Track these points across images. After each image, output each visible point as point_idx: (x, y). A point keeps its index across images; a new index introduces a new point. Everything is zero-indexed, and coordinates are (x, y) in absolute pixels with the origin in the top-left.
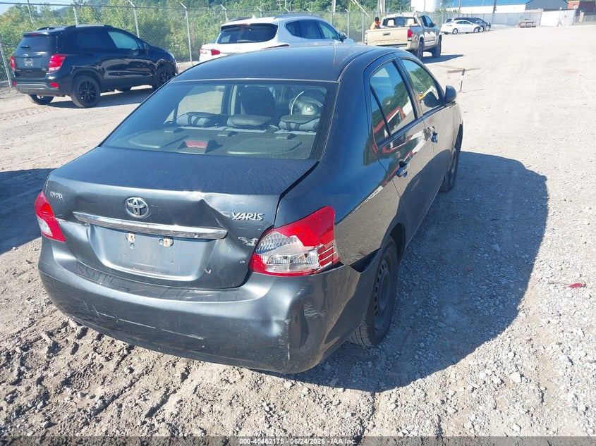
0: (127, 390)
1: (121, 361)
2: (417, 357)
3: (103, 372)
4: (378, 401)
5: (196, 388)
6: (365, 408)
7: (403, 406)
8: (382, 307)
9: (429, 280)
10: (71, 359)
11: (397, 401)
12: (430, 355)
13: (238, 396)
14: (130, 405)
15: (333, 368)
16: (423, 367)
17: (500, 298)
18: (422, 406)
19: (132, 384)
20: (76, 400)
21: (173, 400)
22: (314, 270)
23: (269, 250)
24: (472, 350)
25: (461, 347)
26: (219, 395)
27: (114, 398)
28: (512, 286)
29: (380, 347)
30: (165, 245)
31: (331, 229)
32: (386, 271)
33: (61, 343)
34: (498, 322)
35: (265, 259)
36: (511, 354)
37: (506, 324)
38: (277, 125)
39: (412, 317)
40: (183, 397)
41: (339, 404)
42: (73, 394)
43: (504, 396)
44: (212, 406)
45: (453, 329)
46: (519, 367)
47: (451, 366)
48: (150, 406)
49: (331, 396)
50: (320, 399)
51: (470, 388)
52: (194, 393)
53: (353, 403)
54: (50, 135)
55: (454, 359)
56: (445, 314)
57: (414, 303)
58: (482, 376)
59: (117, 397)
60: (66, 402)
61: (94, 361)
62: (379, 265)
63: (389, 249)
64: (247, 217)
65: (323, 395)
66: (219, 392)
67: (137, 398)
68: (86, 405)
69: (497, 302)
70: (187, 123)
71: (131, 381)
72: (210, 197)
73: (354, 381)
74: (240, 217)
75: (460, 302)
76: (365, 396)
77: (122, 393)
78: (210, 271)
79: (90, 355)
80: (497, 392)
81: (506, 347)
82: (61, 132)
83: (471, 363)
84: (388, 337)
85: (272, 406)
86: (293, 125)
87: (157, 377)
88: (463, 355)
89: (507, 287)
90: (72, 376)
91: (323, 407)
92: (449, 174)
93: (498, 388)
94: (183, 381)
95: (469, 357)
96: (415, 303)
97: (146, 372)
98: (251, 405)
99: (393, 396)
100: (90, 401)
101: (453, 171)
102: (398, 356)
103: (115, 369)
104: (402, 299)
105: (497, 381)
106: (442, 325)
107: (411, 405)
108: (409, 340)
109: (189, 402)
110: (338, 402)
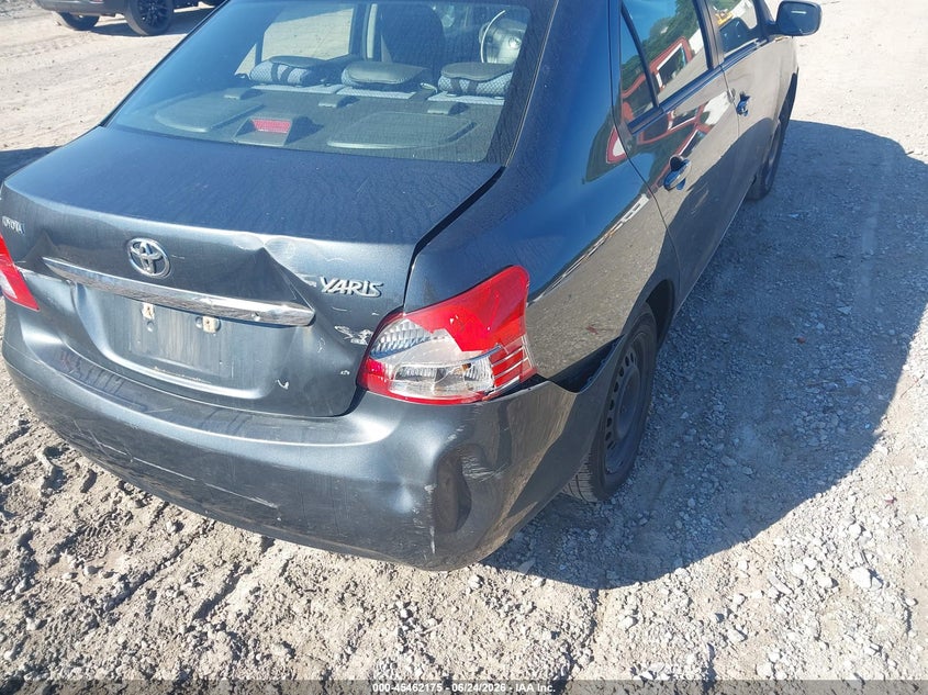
0: (168, 563)
1: (164, 507)
2: (679, 524)
3: (133, 527)
4: (603, 609)
5: (286, 565)
6: (578, 622)
7: (647, 623)
8: (621, 433)
9: (714, 373)
10: (81, 501)
11: (636, 612)
12: (704, 520)
13: (356, 585)
14: (169, 594)
15: (527, 539)
16: (690, 545)
17: (840, 412)
18: (682, 624)
19: (178, 553)
20: (80, 578)
21: (245, 585)
22: (483, 394)
23: (397, 351)
24: (782, 513)
25: (761, 508)
26: (325, 579)
27: (146, 577)
28: (865, 389)
29: (614, 501)
30: (206, 329)
31: (519, 312)
32: (634, 366)
33: (68, 469)
34: (834, 461)
35: (389, 366)
36: (856, 529)
37: (850, 467)
38: (435, 84)
39: (676, 444)
40: (262, 582)
41: (531, 611)
42: (77, 566)
43: (835, 614)
44: (309, 601)
45: (749, 471)
46: (869, 556)
47: (740, 544)
48: (204, 597)
49: (518, 593)
50: (499, 599)
51: (773, 594)
52: (281, 575)
53: (558, 611)
54: (89, 86)
55: (746, 531)
56: (737, 441)
57: (683, 417)
58: (797, 569)
59: (151, 577)
60: (64, 581)
61: (119, 506)
62: (621, 359)
63: (642, 327)
64: (350, 289)
65: (505, 591)
66: (326, 574)
67: (182, 580)
68: (96, 591)
69: (835, 422)
70: (268, 76)
71: (176, 547)
72: (278, 243)
73: (562, 567)
74: (335, 288)
75: (766, 418)
76: (580, 599)
77: (159, 569)
78: (287, 384)
79: (113, 495)
80: (822, 605)
81: (847, 513)
82: (105, 79)
83: (778, 541)
84: (630, 481)
85: (413, 608)
86: (464, 85)
87: (220, 543)
88: (765, 523)
89: (855, 392)
90: (80, 532)
91: (503, 615)
92: (765, 170)
93: (826, 596)
94: (264, 551)
95: (775, 528)
96: (685, 415)
97: (204, 530)
98: (376, 604)
99: (631, 600)
100: (104, 582)
101: (771, 162)
102: (645, 521)
103: (152, 523)
104: (660, 408)
105: (826, 582)
106: (731, 462)
107: (661, 620)
108: (667, 489)
109: (270, 593)
110: (530, 606)
